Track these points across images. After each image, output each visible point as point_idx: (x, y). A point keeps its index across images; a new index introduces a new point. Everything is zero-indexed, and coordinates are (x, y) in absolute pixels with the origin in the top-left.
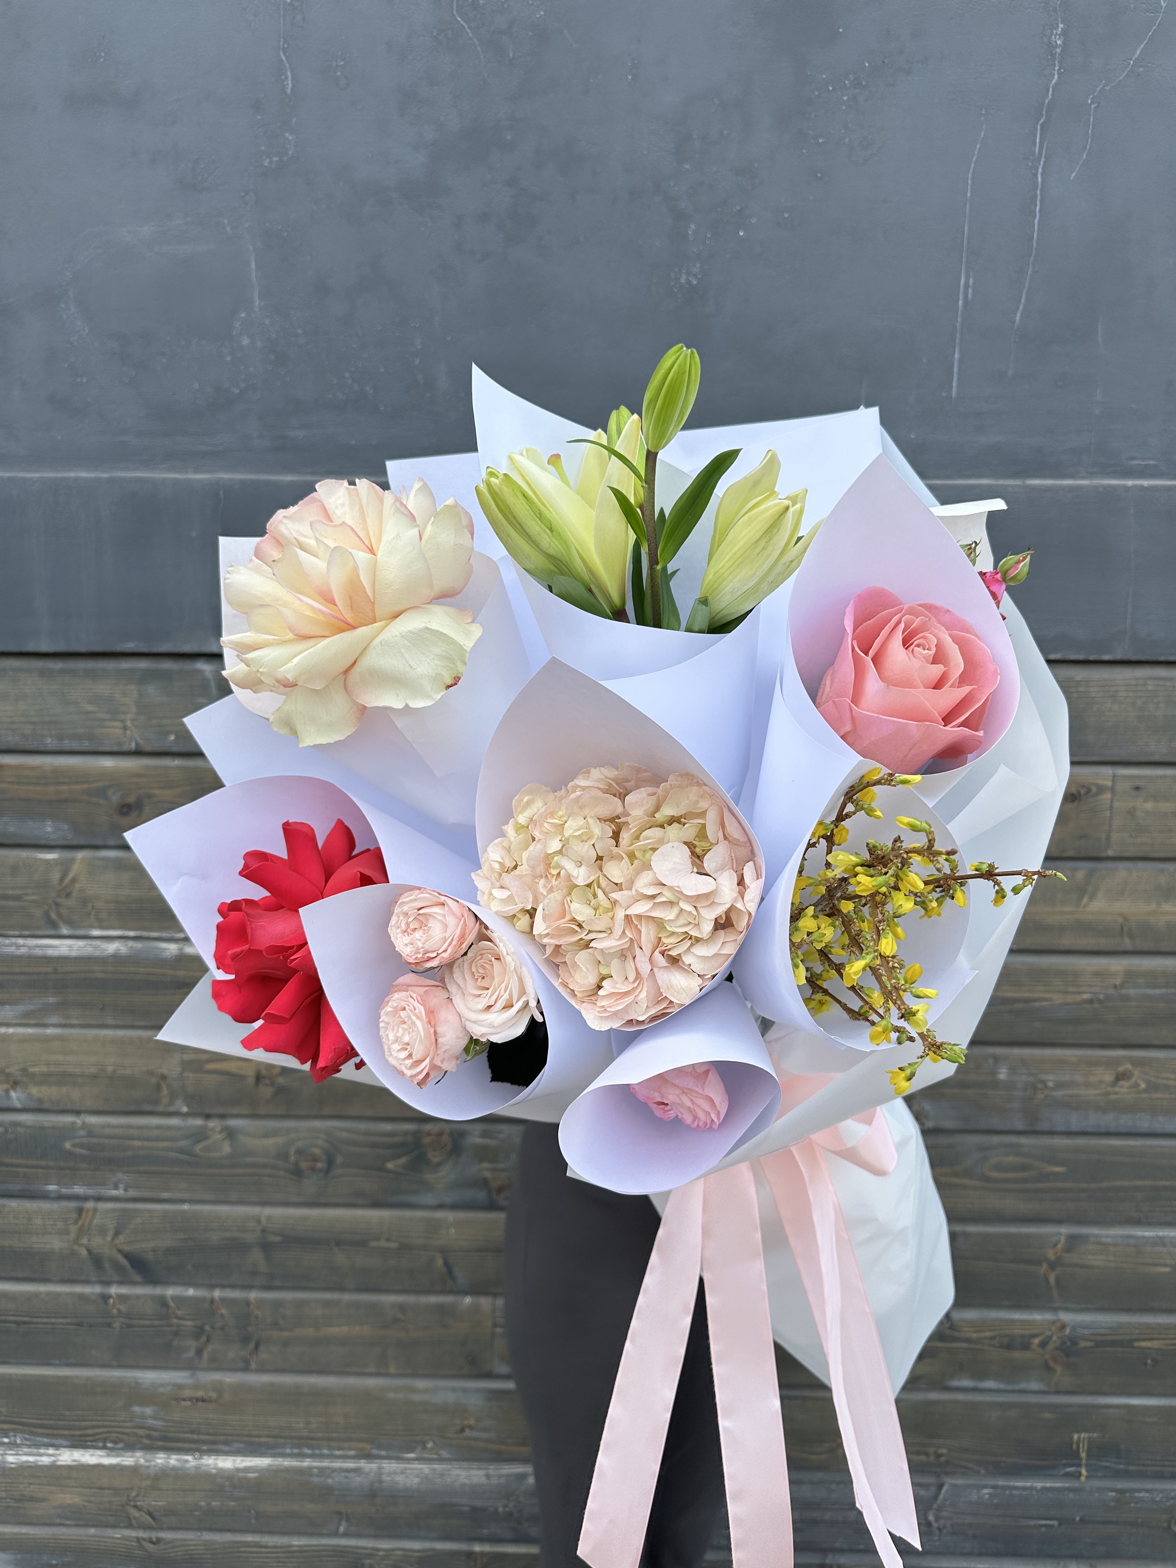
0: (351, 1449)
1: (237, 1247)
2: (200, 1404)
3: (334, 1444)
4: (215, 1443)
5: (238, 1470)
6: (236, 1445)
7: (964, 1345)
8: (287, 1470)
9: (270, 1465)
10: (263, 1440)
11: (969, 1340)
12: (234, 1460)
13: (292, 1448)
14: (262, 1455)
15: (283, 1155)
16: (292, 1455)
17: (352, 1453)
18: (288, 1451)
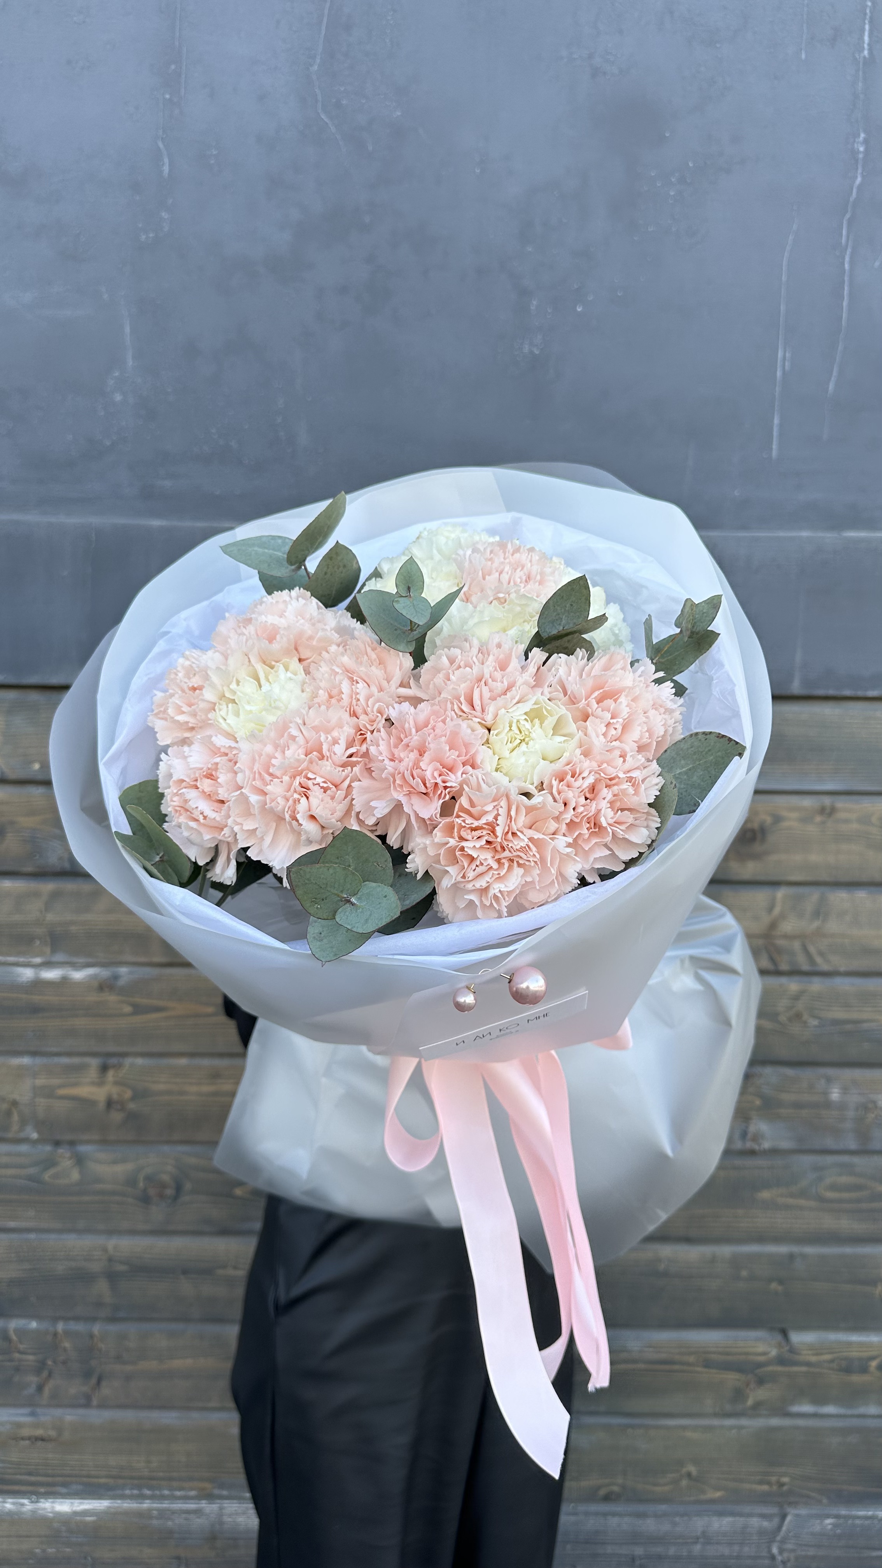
0: (192, 1489)
1: (83, 1277)
2: (39, 1443)
3: (175, 1484)
4: (53, 1485)
5: (75, 1513)
6: (74, 1487)
7: (804, 1369)
8: (127, 1513)
9: (109, 1507)
10: (102, 1481)
11: (808, 1364)
12: (72, 1503)
13: (132, 1489)
14: (100, 1497)
15: (131, 1181)
16: (131, 1497)
17: (193, 1493)
18: (128, 1492)
